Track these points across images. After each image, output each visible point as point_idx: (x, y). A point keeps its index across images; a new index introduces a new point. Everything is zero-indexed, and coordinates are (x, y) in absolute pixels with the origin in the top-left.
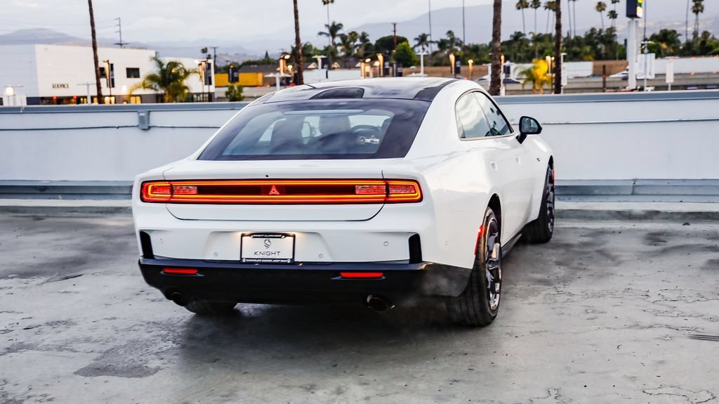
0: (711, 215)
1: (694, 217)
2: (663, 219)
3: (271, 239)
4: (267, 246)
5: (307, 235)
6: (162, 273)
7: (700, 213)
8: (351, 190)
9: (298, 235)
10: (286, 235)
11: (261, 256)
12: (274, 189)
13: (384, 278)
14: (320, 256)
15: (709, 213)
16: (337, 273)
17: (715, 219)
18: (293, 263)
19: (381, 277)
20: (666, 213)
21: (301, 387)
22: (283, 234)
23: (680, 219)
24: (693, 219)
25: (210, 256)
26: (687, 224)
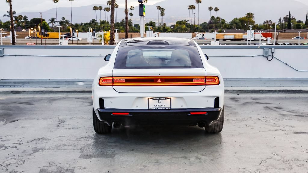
0: (246, 91)
1: (241, 92)
2: (230, 93)
3: (161, 100)
4: (159, 103)
5: (176, 98)
6: (112, 115)
7: (243, 90)
8: (191, 80)
9: (172, 98)
10: (167, 98)
11: (157, 107)
12: (159, 80)
13: (207, 114)
14: (182, 106)
15: (246, 90)
16: (189, 113)
17: (248, 93)
18: (171, 109)
19: (206, 114)
20: (231, 91)
21: (181, 157)
22: (166, 98)
23: (236, 93)
24: (240, 93)
25: (134, 107)
26: (238, 94)
